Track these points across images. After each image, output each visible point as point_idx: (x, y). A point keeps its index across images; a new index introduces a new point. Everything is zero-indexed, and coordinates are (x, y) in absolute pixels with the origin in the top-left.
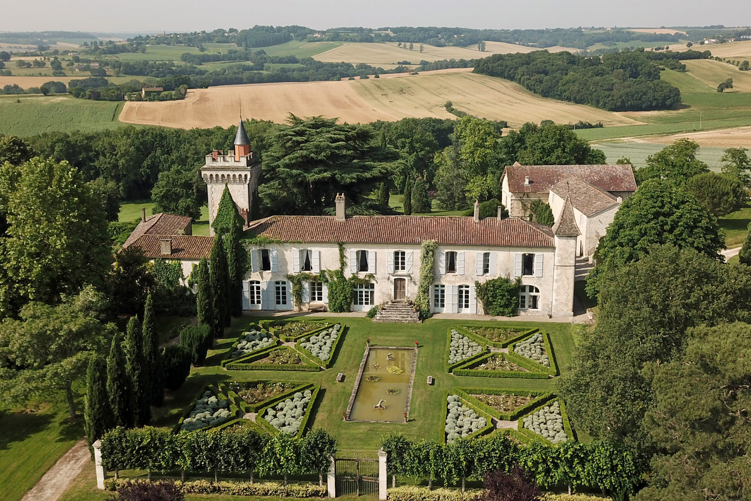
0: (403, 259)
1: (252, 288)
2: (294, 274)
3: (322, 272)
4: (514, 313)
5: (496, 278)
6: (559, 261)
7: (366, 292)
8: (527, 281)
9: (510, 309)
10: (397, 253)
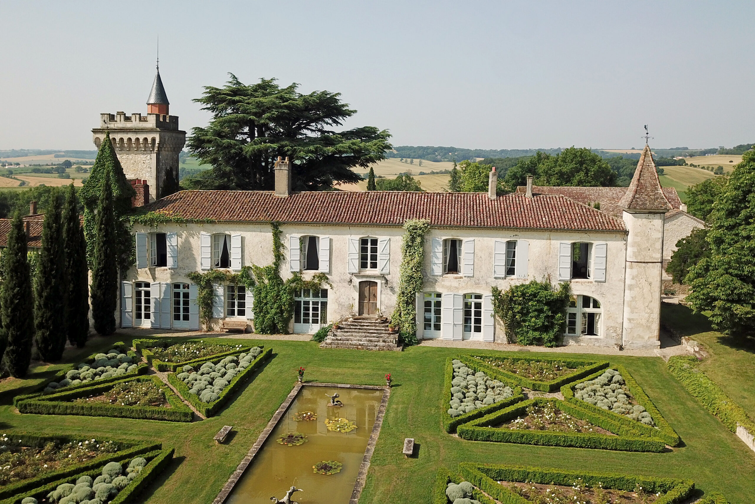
0: (374, 250)
1: (139, 294)
2: (201, 272)
3: (246, 270)
4: (558, 341)
5: (527, 283)
6: (635, 254)
7: (314, 303)
8: (579, 288)
9: (551, 335)
10: (364, 242)
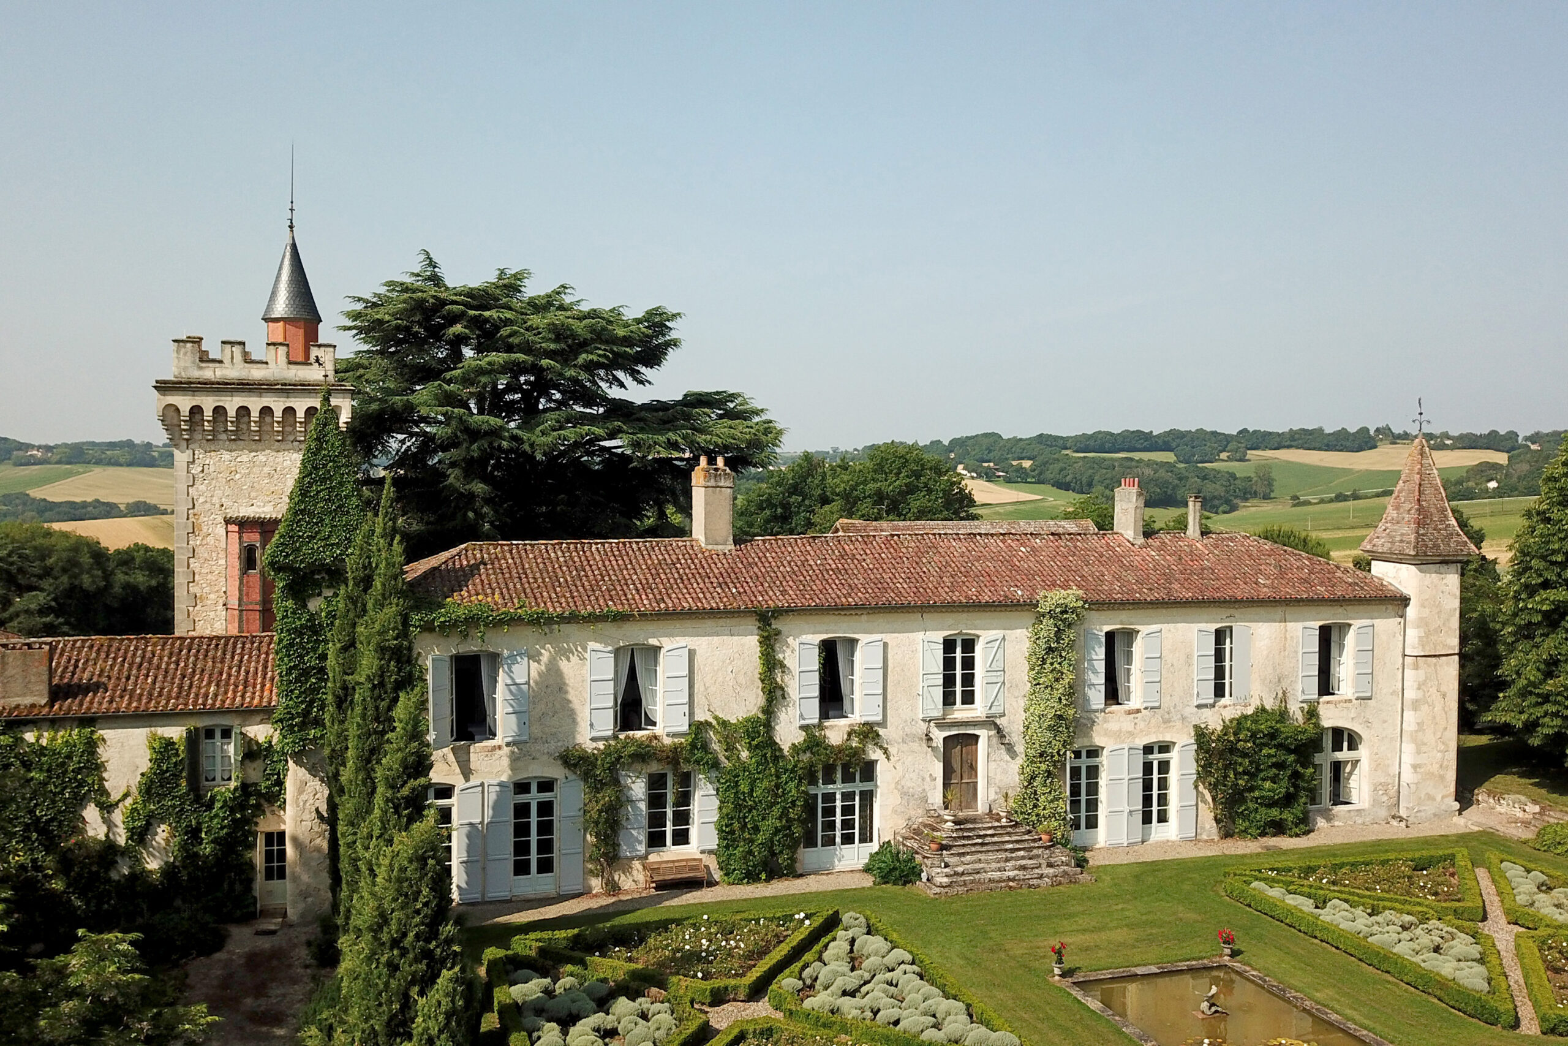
0: (968, 663)
2: (589, 746)
3: (699, 728)
4: (1304, 825)
5: (1250, 711)
7: (847, 796)
8: (1331, 716)
10: (949, 645)
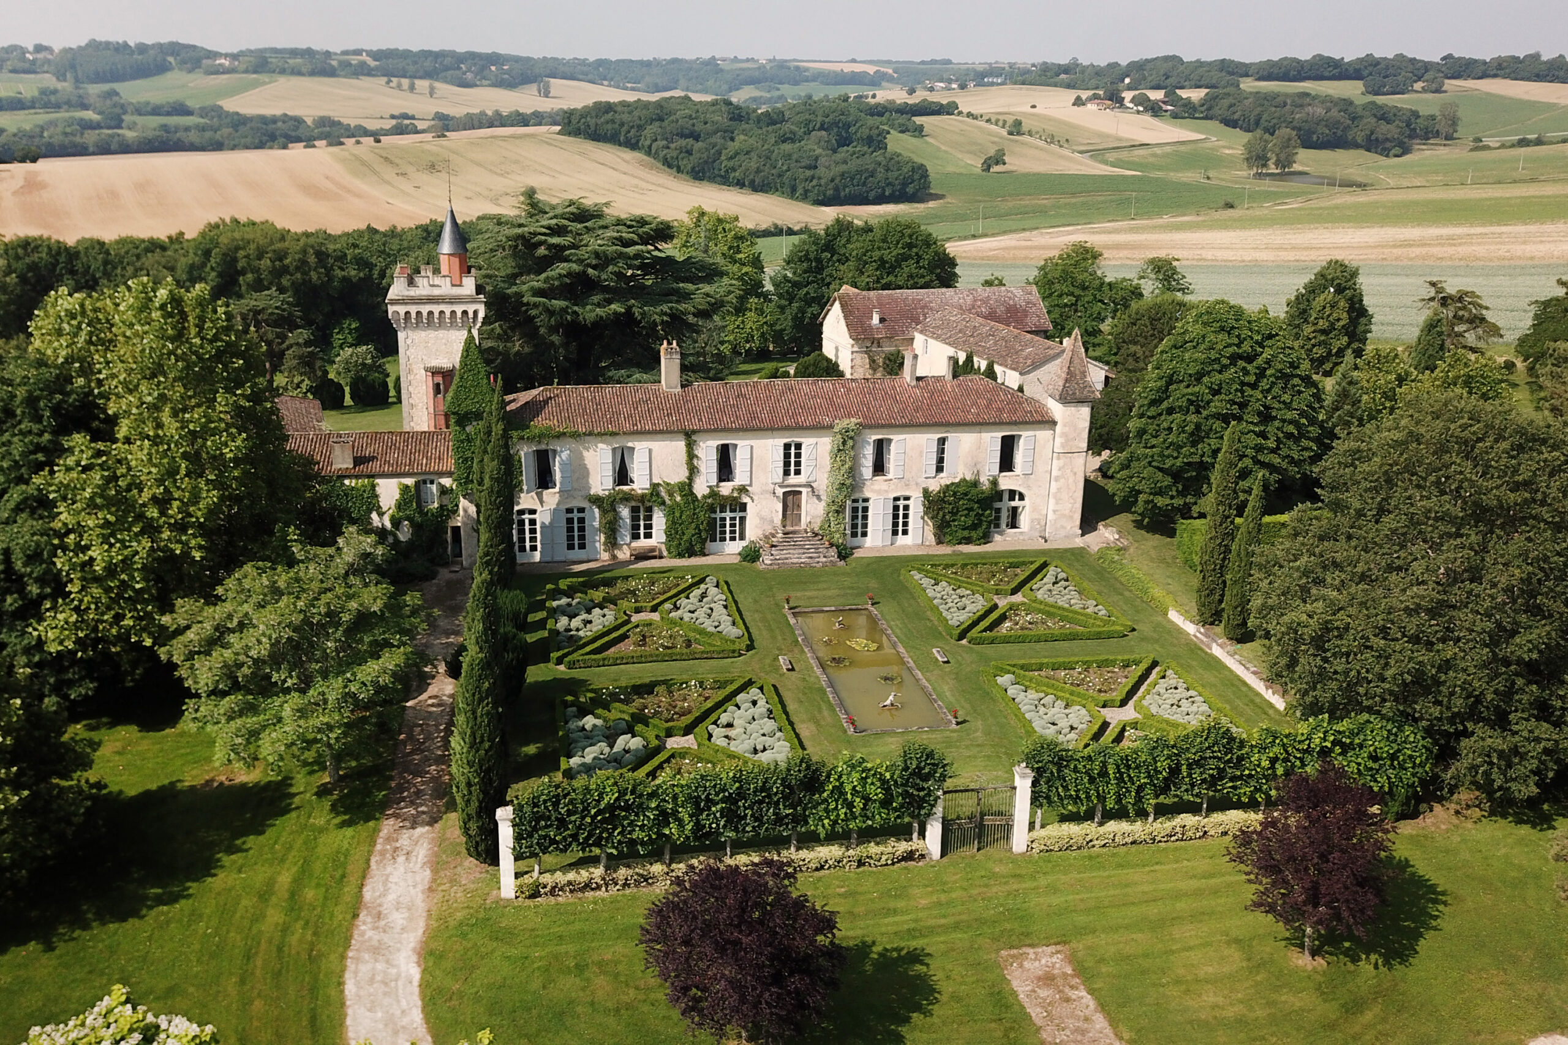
0: (798, 455)
1: (521, 523)
2: (601, 493)
3: (655, 486)
4: (986, 538)
5: (957, 480)
6: (1063, 445)
7: (732, 519)
8: (1006, 482)
9: (980, 532)
10: (787, 447)
